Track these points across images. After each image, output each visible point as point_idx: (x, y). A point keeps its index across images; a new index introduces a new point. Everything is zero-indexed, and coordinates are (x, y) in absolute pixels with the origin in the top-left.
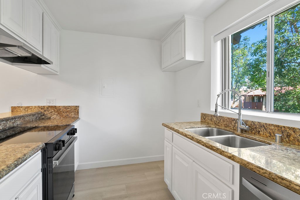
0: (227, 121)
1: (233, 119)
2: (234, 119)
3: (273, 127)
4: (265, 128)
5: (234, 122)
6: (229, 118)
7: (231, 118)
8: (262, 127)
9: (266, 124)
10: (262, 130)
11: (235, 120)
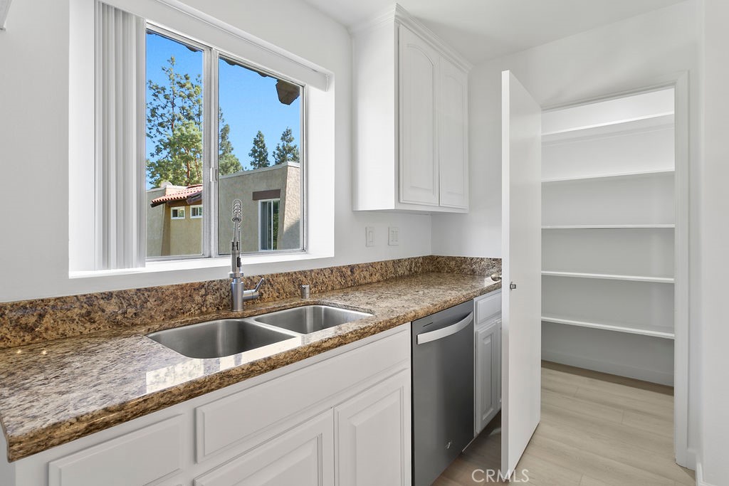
0: (176, 298)
1: (197, 287)
2: (200, 283)
3: (282, 278)
4: (271, 284)
5: (203, 292)
6: (181, 287)
7: (192, 285)
8: (265, 284)
9: (272, 275)
10: (266, 289)
11: (203, 286)
